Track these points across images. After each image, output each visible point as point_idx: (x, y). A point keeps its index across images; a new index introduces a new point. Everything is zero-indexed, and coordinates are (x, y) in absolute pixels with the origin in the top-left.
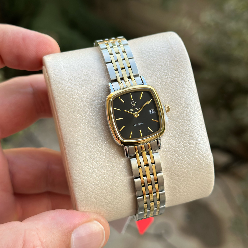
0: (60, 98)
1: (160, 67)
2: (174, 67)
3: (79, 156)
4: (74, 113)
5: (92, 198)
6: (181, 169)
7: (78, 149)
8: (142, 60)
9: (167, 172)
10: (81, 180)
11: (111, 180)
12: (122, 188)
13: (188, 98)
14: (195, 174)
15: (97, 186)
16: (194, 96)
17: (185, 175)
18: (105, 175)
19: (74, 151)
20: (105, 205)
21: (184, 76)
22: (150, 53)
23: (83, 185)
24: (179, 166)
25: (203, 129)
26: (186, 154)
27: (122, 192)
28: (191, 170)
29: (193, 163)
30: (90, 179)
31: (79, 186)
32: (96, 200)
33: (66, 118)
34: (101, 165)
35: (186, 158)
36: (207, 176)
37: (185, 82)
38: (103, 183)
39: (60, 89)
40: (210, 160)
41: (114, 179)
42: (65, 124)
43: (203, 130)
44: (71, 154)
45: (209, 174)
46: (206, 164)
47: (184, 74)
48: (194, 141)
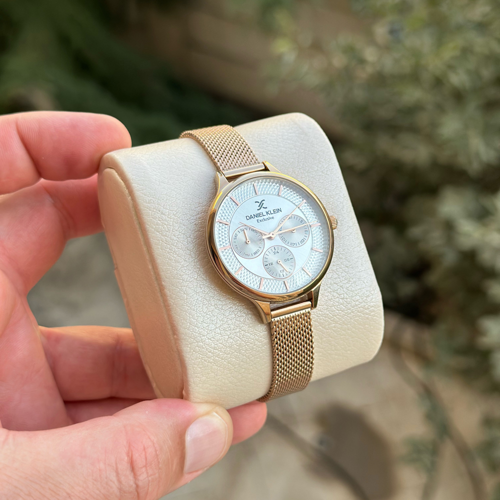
0: (150, 210)
1: (293, 160)
2: (313, 160)
3: (188, 297)
4: (173, 233)
5: (211, 363)
6: (337, 311)
7: (184, 286)
8: (263, 151)
9: (317, 316)
10: (192, 334)
11: (238, 332)
12: (254, 345)
13: (338, 205)
14: (358, 318)
15: (217, 343)
16: (346, 201)
17: (343, 320)
18: (228, 325)
19: (179, 290)
20: (229, 375)
21: (329, 173)
22: (274, 142)
23: (197, 342)
24: (334, 306)
25: (363, 249)
26: (343, 288)
27: (255, 351)
28: (353, 312)
29: (354, 301)
30: (207, 332)
31: (190, 344)
32: (217, 366)
33: (162, 240)
34: (222, 309)
35: (344, 294)
36: (375, 320)
37: (331, 182)
38: (227, 337)
39: (148, 197)
40: (377, 297)
41: (242, 331)
42: (162, 250)
43: (362, 251)
44: (174, 296)
45: (378, 317)
46: (373, 302)
47: (327, 171)
48: (352, 268)
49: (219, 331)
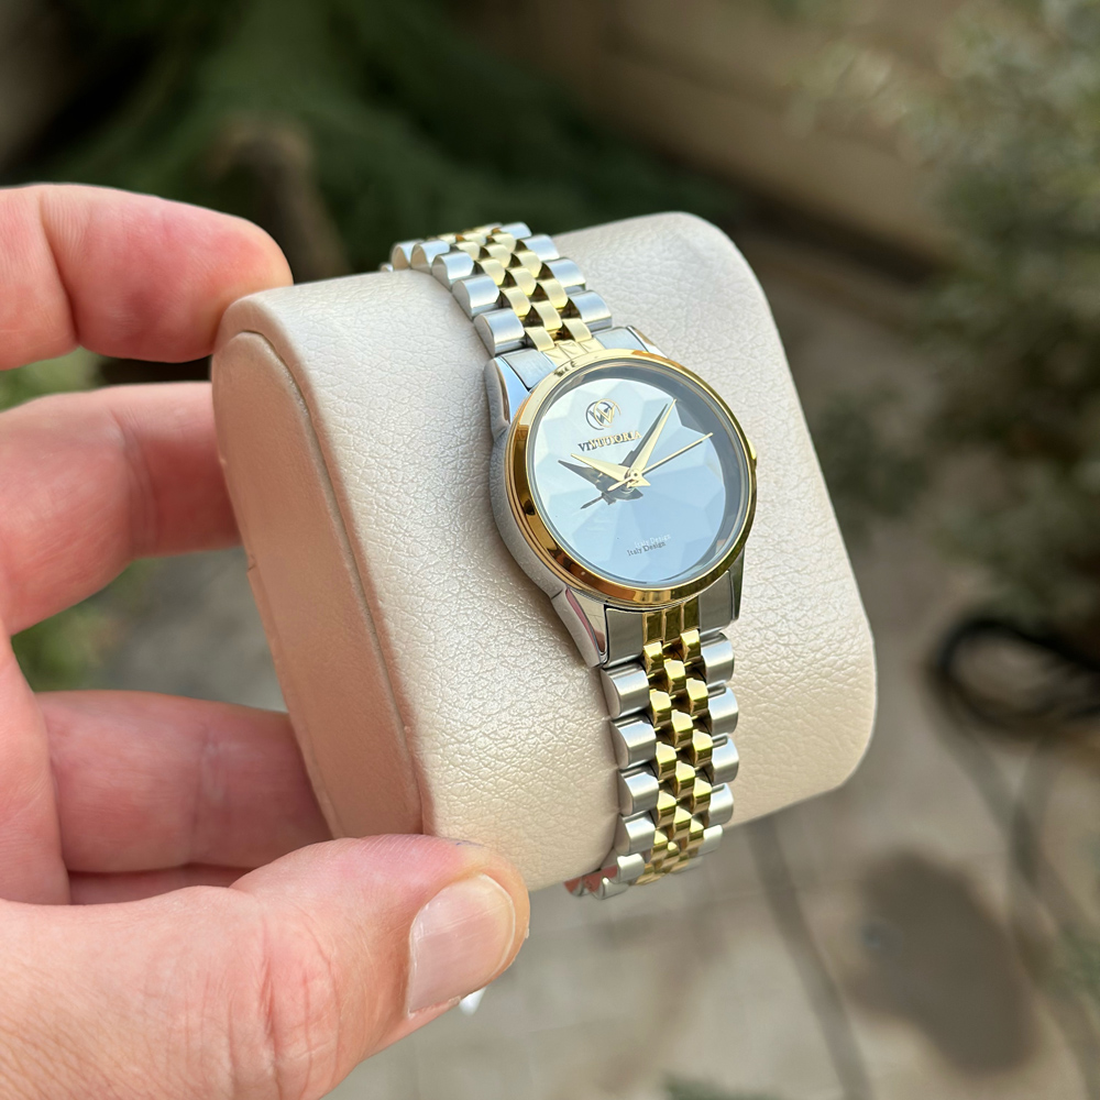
49: (508, 718)
